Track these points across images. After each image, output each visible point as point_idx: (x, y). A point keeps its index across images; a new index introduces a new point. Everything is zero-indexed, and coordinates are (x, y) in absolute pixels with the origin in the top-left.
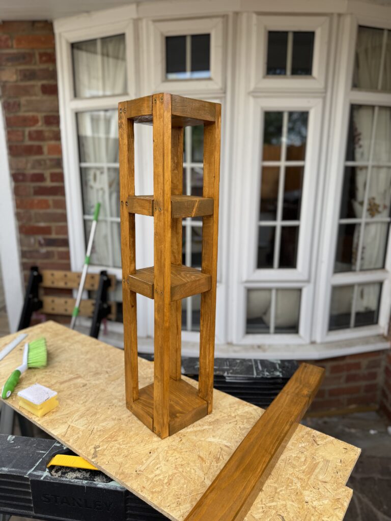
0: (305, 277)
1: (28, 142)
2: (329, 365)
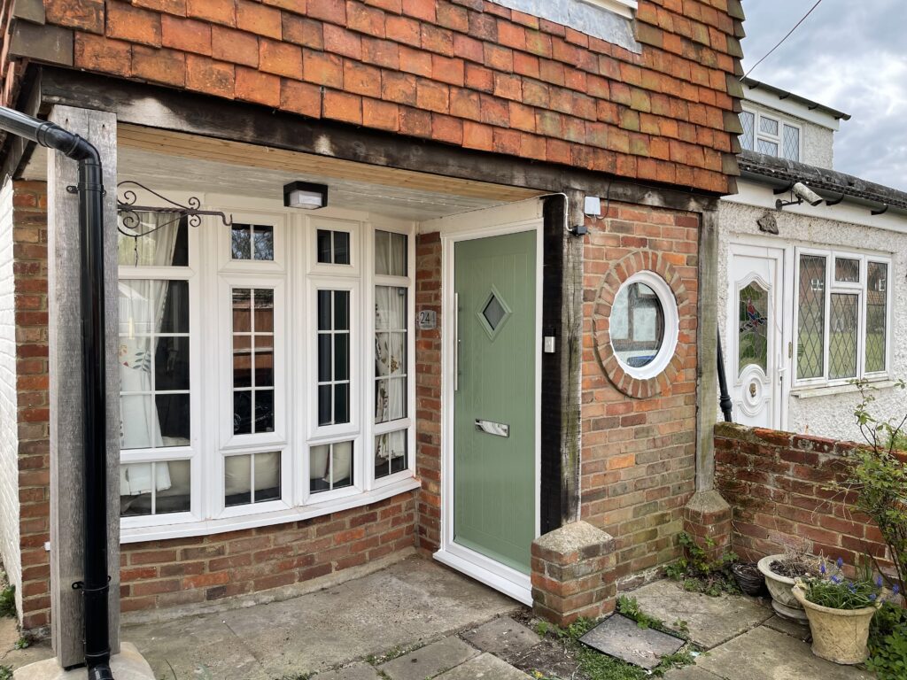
0: (356, 430)
2: (379, 510)
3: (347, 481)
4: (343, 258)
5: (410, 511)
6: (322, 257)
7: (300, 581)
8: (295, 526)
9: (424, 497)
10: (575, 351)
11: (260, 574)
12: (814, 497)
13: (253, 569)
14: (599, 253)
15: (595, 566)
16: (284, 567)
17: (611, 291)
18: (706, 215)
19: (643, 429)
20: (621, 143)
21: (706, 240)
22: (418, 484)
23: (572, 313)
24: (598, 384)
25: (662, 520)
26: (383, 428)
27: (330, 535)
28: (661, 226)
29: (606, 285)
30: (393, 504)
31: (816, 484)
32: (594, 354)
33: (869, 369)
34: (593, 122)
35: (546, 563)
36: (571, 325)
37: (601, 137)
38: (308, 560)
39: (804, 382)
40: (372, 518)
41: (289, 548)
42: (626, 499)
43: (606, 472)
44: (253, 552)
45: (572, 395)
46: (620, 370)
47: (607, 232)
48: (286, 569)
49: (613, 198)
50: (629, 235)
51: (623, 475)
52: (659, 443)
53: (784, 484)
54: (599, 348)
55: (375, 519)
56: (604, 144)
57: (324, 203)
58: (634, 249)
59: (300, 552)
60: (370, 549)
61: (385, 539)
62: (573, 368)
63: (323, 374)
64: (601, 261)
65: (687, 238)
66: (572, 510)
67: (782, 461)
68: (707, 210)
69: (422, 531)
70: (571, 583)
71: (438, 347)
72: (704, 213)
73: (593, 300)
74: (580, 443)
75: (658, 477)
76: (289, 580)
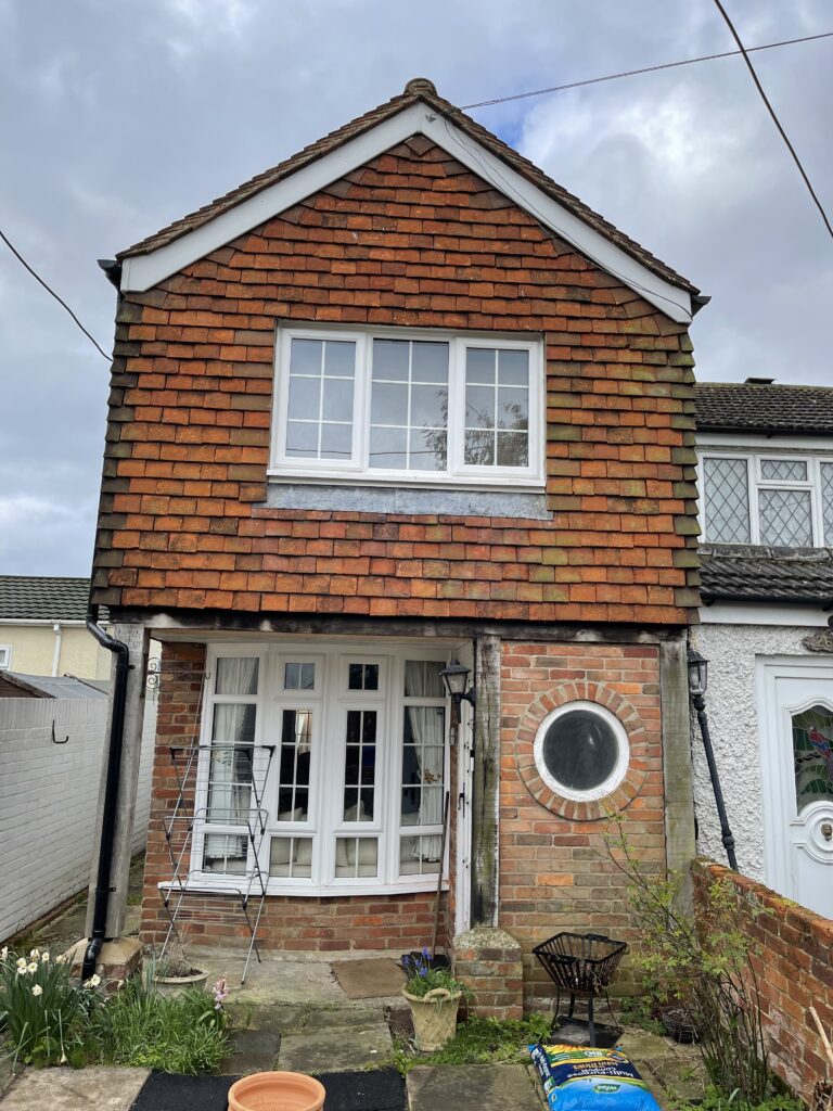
0: (379, 828)
1: (173, 724)
2: (401, 904)
4: (372, 684)
6: (354, 685)
7: (320, 950)
8: (319, 901)
9: (449, 899)
10: (492, 771)
11: (289, 936)
13: (284, 931)
14: (522, 686)
15: (495, 968)
16: (308, 934)
17: (535, 718)
18: (667, 645)
19: (585, 852)
20: (534, 594)
22: (448, 888)
23: (486, 738)
24: (523, 803)
26: (411, 831)
27: (348, 916)
28: (604, 659)
29: (527, 713)
30: (417, 901)
32: (518, 775)
34: (499, 581)
36: (487, 748)
37: (507, 592)
38: (329, 934)
40: (394, 909)
41: (313, 920)
42: (562, 917)
43: (534, 887)
44: (285, 917)
45: (487, 809)
47: (532, 667)
48: (309, 936)
49: (537, 639)
50: (561, 669)
51: (557, 893)
52: (609, 868)
55: (396, 911)
56: (512, 597)
58: (567, 681)
59: (322, 925)
60: (391, 937)
62: (489, 785)
64: (525, 693)
65: (643, 668)
68: (666, 640)
71: (456, 761)
73: (516, 726)
74: (497, 854)
75: (608, 903)
76: (311, 947)
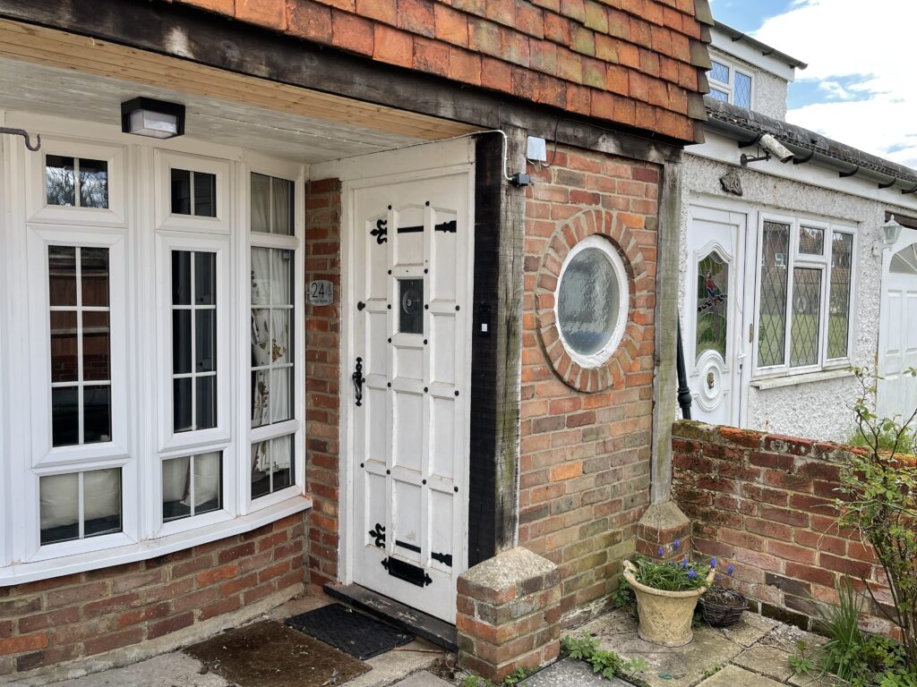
0: (226, 436)
2: (257, 540)
3: (215, 503)
4: (207, 207)
5: (298, 539)
6: (179, 206)
7: (149, 638)
8: (143, 567)
9: (315, 519)
10: (514, 334)
11: (93, 632)
12: (788, 508)
13: (82, 627)
14: (544, 211)
15: (536, 601)
16: (126, 621)
17: (557, 259)
18: (668, 168)
19: (592, 430)
20: (572, 70)
21: (667, 200)
22: (309, 503)
23: (510, 285)
24: (540, 376)
25: (612, 540)
26: (262, 434)
27: (191, 576)
28: (616, 179)
29: (551, 251)
30: (275, 531)
31: (791, 493)
32: (536, 338)
33: (831, 355)
34: (540, 40)
35: (476, 603)
36: (510, 301)
37: (549, 60)
38: (161, 611)
39: (765, 370)
40: (249, 550)
41: (135, 596)
42: (571, 516)
43: (548, 485)
44: (83, 604)
45: (509, 390)
46: (566, 357)
47: (553, 184)
48: (130, 624)
49: (562, 141)
50: (579, 189)
51: (568, 487)
52: (610, 447)
53: (753, 493)
54: (543, 331)
55: (251, 552)
56: (552, 71)
57: (181, 130)
58: (584, 206)
59: (149, 600)
60: (246, 590)
61: (265, 576)
62: (511, 355)
63: (180, 362)
64: (546, 220)
65: (646, 196)
66: (508, 534)
67: (752, 466)
68: (669, 161)
69: (314, 563)
70: (508, 627)
71: (336, 328)
72: (666, 165)
73: (536, 270)
74: (518, 449)
75: (608, 488)
76: (134, 638)
